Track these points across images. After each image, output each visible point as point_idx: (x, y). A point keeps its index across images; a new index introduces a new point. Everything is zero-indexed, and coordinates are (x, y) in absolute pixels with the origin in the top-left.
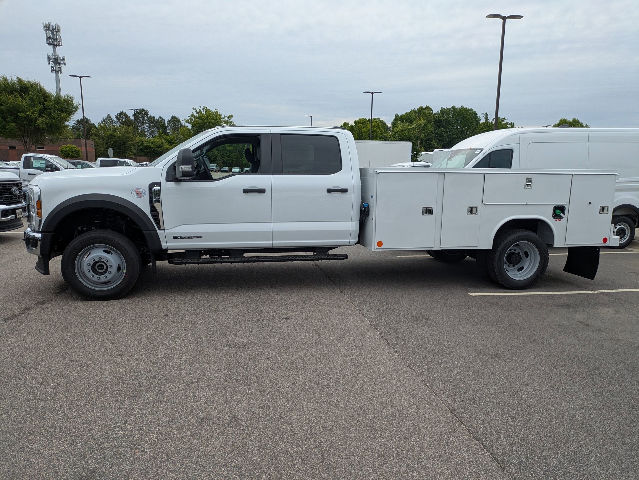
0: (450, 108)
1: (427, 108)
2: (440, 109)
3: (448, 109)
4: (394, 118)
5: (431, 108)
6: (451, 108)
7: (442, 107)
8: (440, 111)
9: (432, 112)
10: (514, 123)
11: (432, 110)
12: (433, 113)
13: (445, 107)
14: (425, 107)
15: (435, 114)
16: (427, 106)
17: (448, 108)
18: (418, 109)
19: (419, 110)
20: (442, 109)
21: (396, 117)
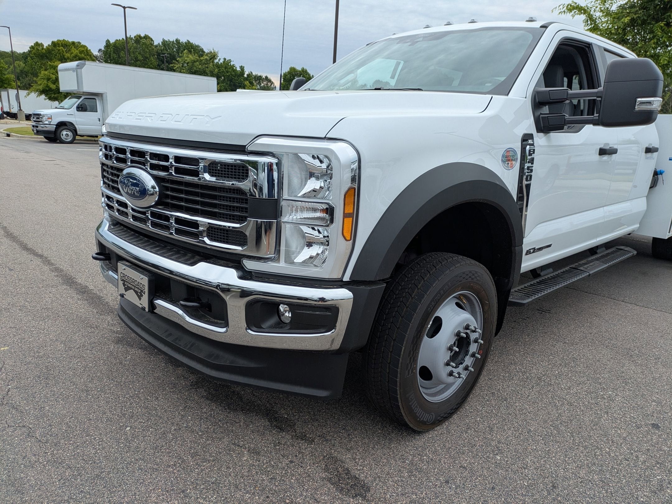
0: (173, 41)
1: (146, 37)
2: (162, 41)
3: (170, 42)
4: (105, 44)
5: (151, 38)
6: (175, 41)
7: (163, 39)
8: (162, 43)
9: (153, 43)
10: (244, 67)
11: (153, 41)
12: (155, 44)
13: (166, 39)
14: (144, 36)
15: (156, 46)
16: (145, 35)
17: (170, 40)
18: (135, 37)
19: (137, 38)
20: (163, 41)
21: (107, 44)
